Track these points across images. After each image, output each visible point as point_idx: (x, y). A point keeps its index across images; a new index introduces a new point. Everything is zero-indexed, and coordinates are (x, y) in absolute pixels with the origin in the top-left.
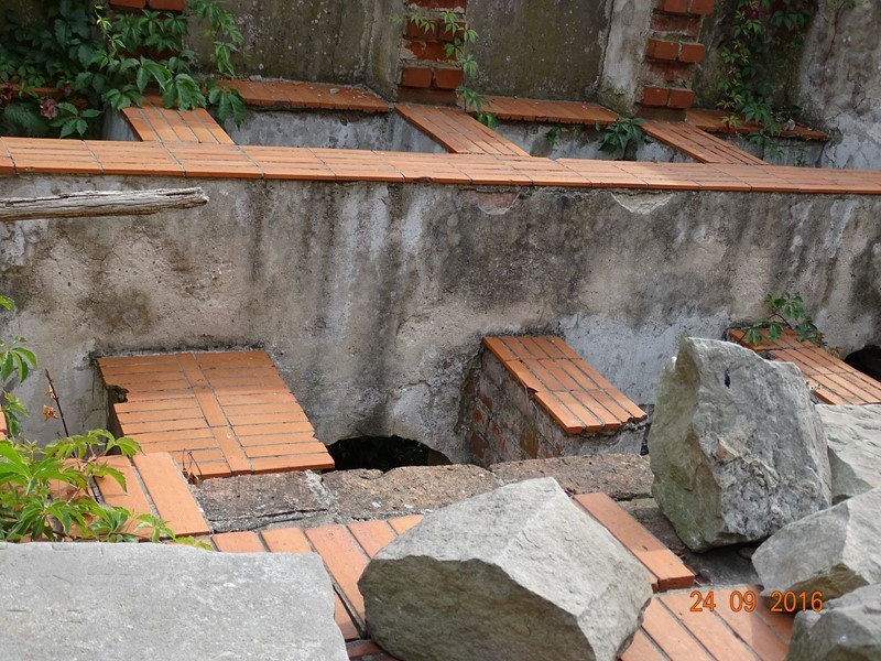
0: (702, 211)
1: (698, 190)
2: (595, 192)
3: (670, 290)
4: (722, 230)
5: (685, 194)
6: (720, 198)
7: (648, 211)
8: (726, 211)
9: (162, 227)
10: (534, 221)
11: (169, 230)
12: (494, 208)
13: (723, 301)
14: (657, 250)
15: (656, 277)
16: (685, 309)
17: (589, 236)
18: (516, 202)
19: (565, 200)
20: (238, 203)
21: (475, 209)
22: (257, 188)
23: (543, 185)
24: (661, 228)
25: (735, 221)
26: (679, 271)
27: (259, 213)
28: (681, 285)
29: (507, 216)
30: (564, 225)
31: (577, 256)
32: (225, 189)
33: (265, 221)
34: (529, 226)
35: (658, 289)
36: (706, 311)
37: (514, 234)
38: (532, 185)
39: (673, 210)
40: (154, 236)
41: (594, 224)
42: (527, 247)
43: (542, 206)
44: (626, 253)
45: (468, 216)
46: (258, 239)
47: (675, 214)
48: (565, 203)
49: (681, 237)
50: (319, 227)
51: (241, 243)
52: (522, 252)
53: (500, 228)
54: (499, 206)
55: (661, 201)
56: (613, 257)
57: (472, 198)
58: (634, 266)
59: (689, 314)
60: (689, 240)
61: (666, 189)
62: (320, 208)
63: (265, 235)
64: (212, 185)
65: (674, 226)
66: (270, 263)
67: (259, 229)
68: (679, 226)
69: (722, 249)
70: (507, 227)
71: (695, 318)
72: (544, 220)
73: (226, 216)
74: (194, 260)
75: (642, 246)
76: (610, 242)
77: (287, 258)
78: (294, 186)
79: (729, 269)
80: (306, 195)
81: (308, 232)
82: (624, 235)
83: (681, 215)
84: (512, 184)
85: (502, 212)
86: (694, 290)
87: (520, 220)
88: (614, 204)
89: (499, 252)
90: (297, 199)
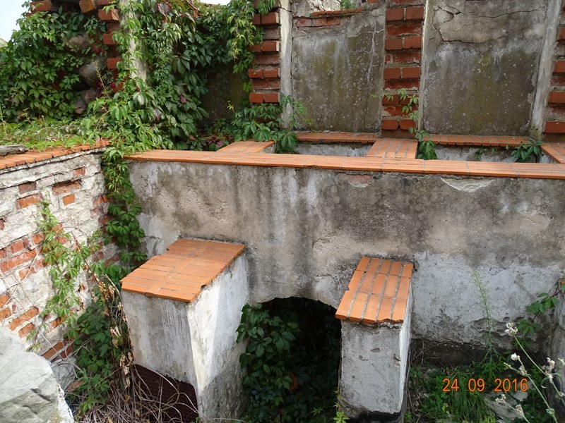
0: (521, 192)
1: (516, 177)
2: (428, 177)
3: (502, 244)
4: (544, 207)
5: (504, 180)
6: (538, 184)
7: (473, 190)
8: (546, 194)
9: (198, 185)
10: (386, 193)
11: (201, 186)
12: (359, 184)
13: (554, 258)
14: (485, 217)
15: (487, 234)
16: (516, 259)
17: (428, 204)
18: (373, 181)
19: (406, 181)
20: (226, 176)
21: (346, 183)
22: (233, 168)
23: (389, 171)
24: (487, 203)
25: (556, 201)
26: (507, 232)
27: (236, 181)
28: (510, 242)
29: (367, 188)
30: (408, 196)
31: (420, 216)
32: (220, 169)
33: (239, 184)
34: (382, 195)
35: (490, 243)
36: (537, 263)
37: (373, 200)
38: (381, 171)
39: (495, 191)
40: (195, 189)
41: (430, 197)
42: (383, 207)
43: (390, 183)
44: (459, 217)
45: (343, 187)
46: (237, 193)
47: (497, 193)
48: (406, 182)
49: (505, 209)
50: (264, 189)
51: (230, 194)
52: (380, 210)
53: (363, 195)
54: (363, 183)
55: (483, 184)
56: (449, 219)
57: (344, 177)
58: (467, 226)
59: (522, 262)
60: (513, 212)
61: (487, 176)
62: (263, 179)
63: (240, 192)
64: (214, 167)
65: (497, 202)
66: (244, 205)
67: (236, 188)
68: (502, 201)
69: (547, 222)
70: (368, 195)
71: (527, 267)
72: (392, 192)
73: (222, 181)
74: (212, 201)
75: (473, 213)
76: (445, 208)
77: (251, 203)
78: (249, 168)
79: (556, 235)
80: (256, 173)
81: (259, 191)
82: (455, 205)
83: (503, 194)
84: (368, 170)
85: (364, 186)
86: (523, 247)
87: (376, 191)
88: (444, 184)
89: (365, 209)
90: (252, 175)
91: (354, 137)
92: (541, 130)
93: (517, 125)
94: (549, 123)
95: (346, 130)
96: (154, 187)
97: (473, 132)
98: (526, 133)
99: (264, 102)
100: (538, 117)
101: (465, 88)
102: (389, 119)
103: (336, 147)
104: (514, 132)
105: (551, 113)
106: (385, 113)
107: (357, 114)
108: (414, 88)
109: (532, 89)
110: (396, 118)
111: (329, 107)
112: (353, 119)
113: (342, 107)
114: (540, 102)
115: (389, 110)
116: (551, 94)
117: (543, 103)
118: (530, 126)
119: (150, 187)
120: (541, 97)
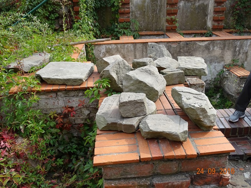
0: (215, 44)
1: (214, 40)
2: (193, 42)
3: (211, 59)
4: (220, 47)
5: (211, 41)
6: (219, 41)
7: (204, 45)
8: (220, 44)
9: (121, 51)
10: (182, 47)
11: (122, 51)
12: (174, 46)
13: (222, 61)
14: (207, 52)
15: (207, 56)
16: (214, 62)
17: (193, 50)
18: (178, 44)
19: (187, 43)
20: (132, 47)
21: (170, 46)
22: (134, 44)
23: (183, 41)
24: (207, 48)
25: (222, 45)
26: (212, 55)
27: (135, 49)
28: (213, 58)
29: (176, 47)
30: (187, 48)
31: (191, 53)
32: (129, 45)
33: (136, 49)
34: (181, 48)
35: (208, 59)
36: (219, 62)
37: (178, 50)
38: (180, 41)
39: (209, 44)
40: (120, 53)
41: (193, 47)
42: (181, 52)
43: (183, 45)
44: (200, 52)
45: (169, 47)
46: (135, 52)
47: (210, 45)
48: (187, 44)
49: (211, 49)
50: (145, 50)
51: (133, 53)
52: (180, 53)
53: (175, 49)
54: (175, 45)
55: (206, 43)
56: (198, 53)
57: (170, 44)
58: (202, 54)
59: (215, 63)
60: (213, 50)
61: (207, 41)
62: (144, 47)
63: (136, 52)
64: (127, 44)
65: (210, 47)
66: (137, 56)
67: (135, 51)
68: (211, 47)
69: (221, 51)
70: (177, 49)
71: (216, 64)
72: (183, 47)
73: (130, 49)
74: (126, 56)
75: (203, 51)
76: (197, 50)
77: (140, 55)
78: (140, 44)
79: (223, 55)
80: (142, 45)
81: (143, 51)
82: (199, 49)
83: (211, 45)
84: (177, 41)
85: (175, 46)
86: (216, 59)
87: (179, 47)
88: (197, 44)
89: (176, 53)
90: (141, 46)
91: (156, 33)
92: (211, 28)
93: (203, 27)
94: (213, 26)
95: (150, 31)
96: (103, 54)
97: (191, 29)
98: (206, 29)
99: (124, 22)
100: (210, 24)
101: (188, 16)
102: (168, 26)
103: (151, 36)
104: (202, 29)
105: (214, 23)
106: (167, 24)
107: (154, 25)
108: (176, 16)
109: (207, 15)
110: (170, 25)
111: (144, 23)
112: (153, 26)
113: (149, 22)
114: (210, 19)
115: (168, 23)
116: (214, 17)
117: (211, 20)
118: (207, 27)
119: (102, 54)
120: (210, 18)
